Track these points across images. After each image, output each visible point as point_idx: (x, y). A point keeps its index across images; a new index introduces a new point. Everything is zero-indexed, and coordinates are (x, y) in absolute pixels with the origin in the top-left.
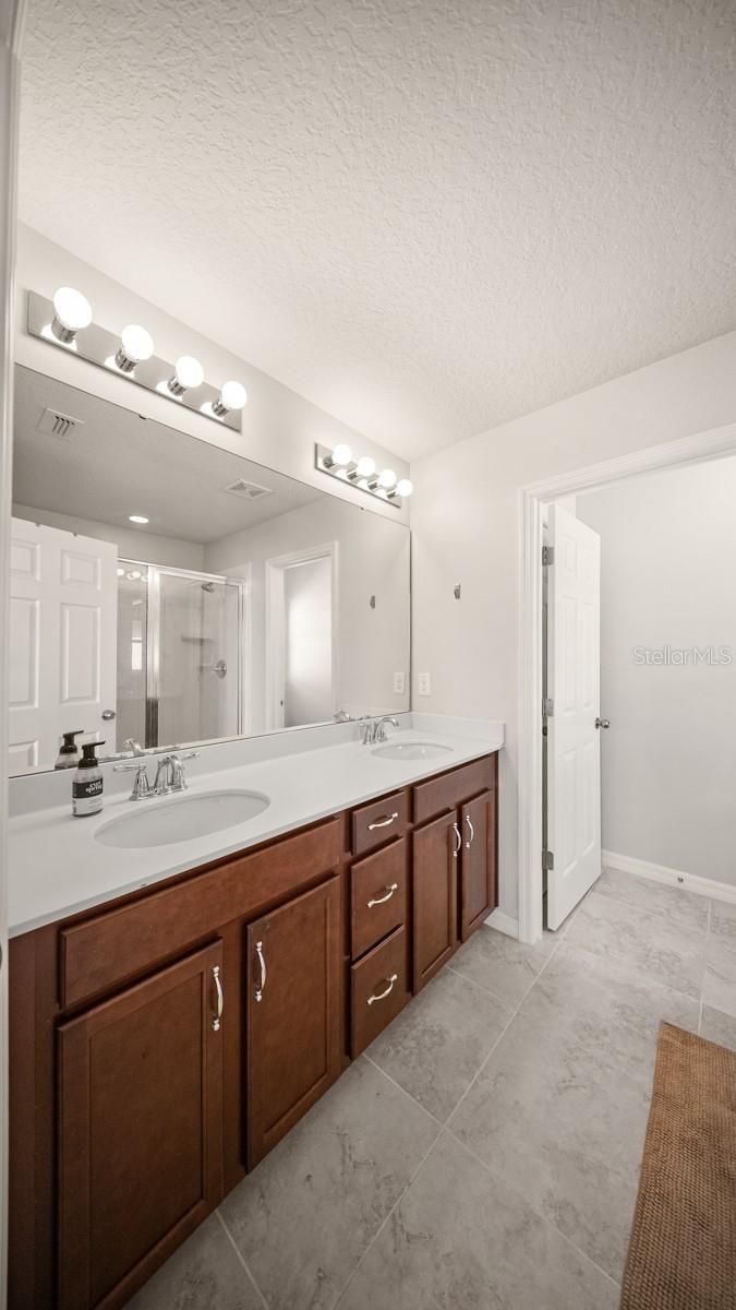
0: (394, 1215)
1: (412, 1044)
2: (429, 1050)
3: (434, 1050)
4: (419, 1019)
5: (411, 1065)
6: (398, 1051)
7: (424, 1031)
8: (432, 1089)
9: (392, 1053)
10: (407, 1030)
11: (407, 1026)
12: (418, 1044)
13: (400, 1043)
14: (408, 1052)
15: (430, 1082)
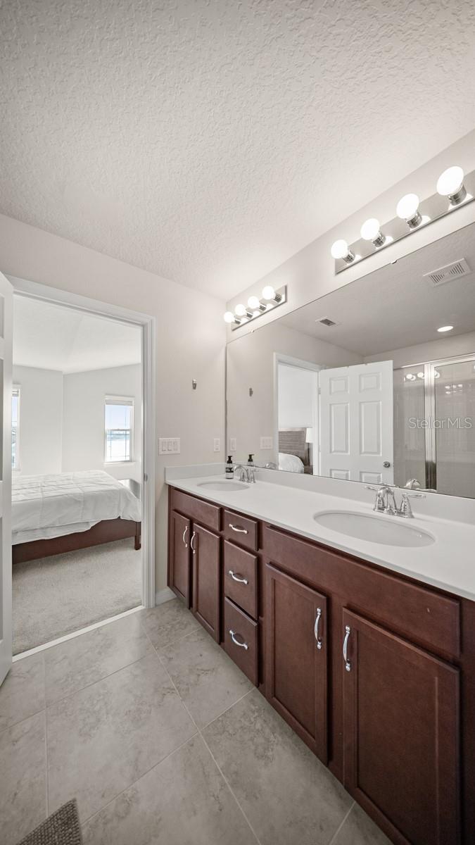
0: (174, 689)
1: (258, 726)
2: (252, 739)
3: (250, 743)
4: (280, 739)
5: (242, 720)
6: (253, 712)
7: (268, 740)
8: (224, 731)
9: (253, 707)
10: (270, 725)
11: (273, 726)
12: (258, 730)
13: (259, 716)
14: (252, 720)
15: (228, 732)
